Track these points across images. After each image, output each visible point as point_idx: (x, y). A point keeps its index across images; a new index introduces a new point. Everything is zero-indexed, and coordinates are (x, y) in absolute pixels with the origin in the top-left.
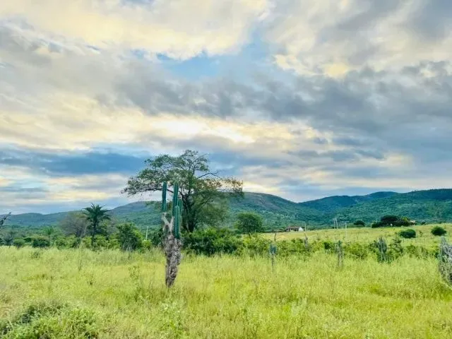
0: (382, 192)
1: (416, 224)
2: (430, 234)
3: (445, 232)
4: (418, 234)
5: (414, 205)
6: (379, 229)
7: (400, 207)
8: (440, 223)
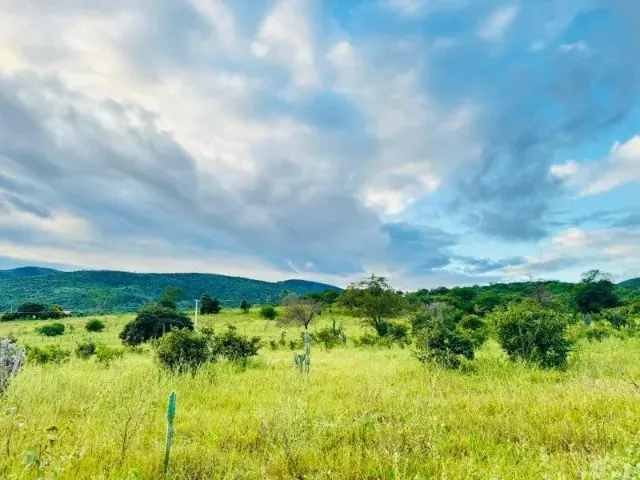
0: (35, 268)
1: (70, 316)
2: (83, 329)
3: (103, 327)
4: (67, 330)
5: (78, 290)
6: (11, 324)
7: (57, 291)
8: (102, 314)
